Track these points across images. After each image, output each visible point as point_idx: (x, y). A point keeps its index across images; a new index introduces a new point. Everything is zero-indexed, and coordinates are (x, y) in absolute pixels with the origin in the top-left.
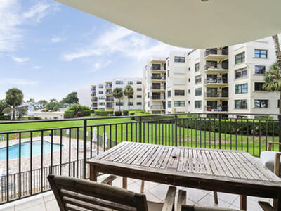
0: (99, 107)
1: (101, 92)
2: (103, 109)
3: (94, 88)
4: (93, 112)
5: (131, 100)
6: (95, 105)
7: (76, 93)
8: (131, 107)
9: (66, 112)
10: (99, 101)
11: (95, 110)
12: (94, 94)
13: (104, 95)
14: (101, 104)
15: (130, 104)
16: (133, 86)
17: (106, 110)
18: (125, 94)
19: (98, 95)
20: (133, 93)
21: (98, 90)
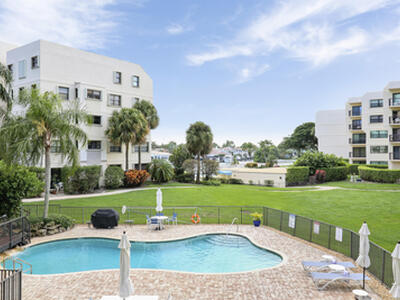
0: (370, 157)
1: (378, 119)
2: (383, 165)
3: (356, 110)
4: (354, 170)
6: (359, 152)
7: (312, 125)
9: (291, 171)
10: (370, 143)
11: (361, 167)
12: (356, 125)
13: (386, 127)
14: (376, 150)
17: (391, 168)
19: (367, 127)
21: (366, 113)
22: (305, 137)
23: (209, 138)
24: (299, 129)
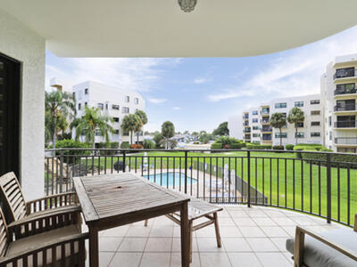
0: (253, 139)
1: (256, 121)
2: (258, 143)
3: (247, 116)
4: (244, 145)
5: (300, 130)
6: (248, 137)
7: (227, 123)
8: (300, 141)
9: (213, 146)
10: (253, 132)
11: (248, 144)
12: (246, 123)
13: (259, 125)
14: (254, 135)
15: (299, 136)
16: (302, 109)
17: (262, 144)
18: (289, 121)
19: (251, 125)
20: (303, 119)
21: (251, 117)
22: (224, 129)
23: (172, 129)
24: (221, 125)
